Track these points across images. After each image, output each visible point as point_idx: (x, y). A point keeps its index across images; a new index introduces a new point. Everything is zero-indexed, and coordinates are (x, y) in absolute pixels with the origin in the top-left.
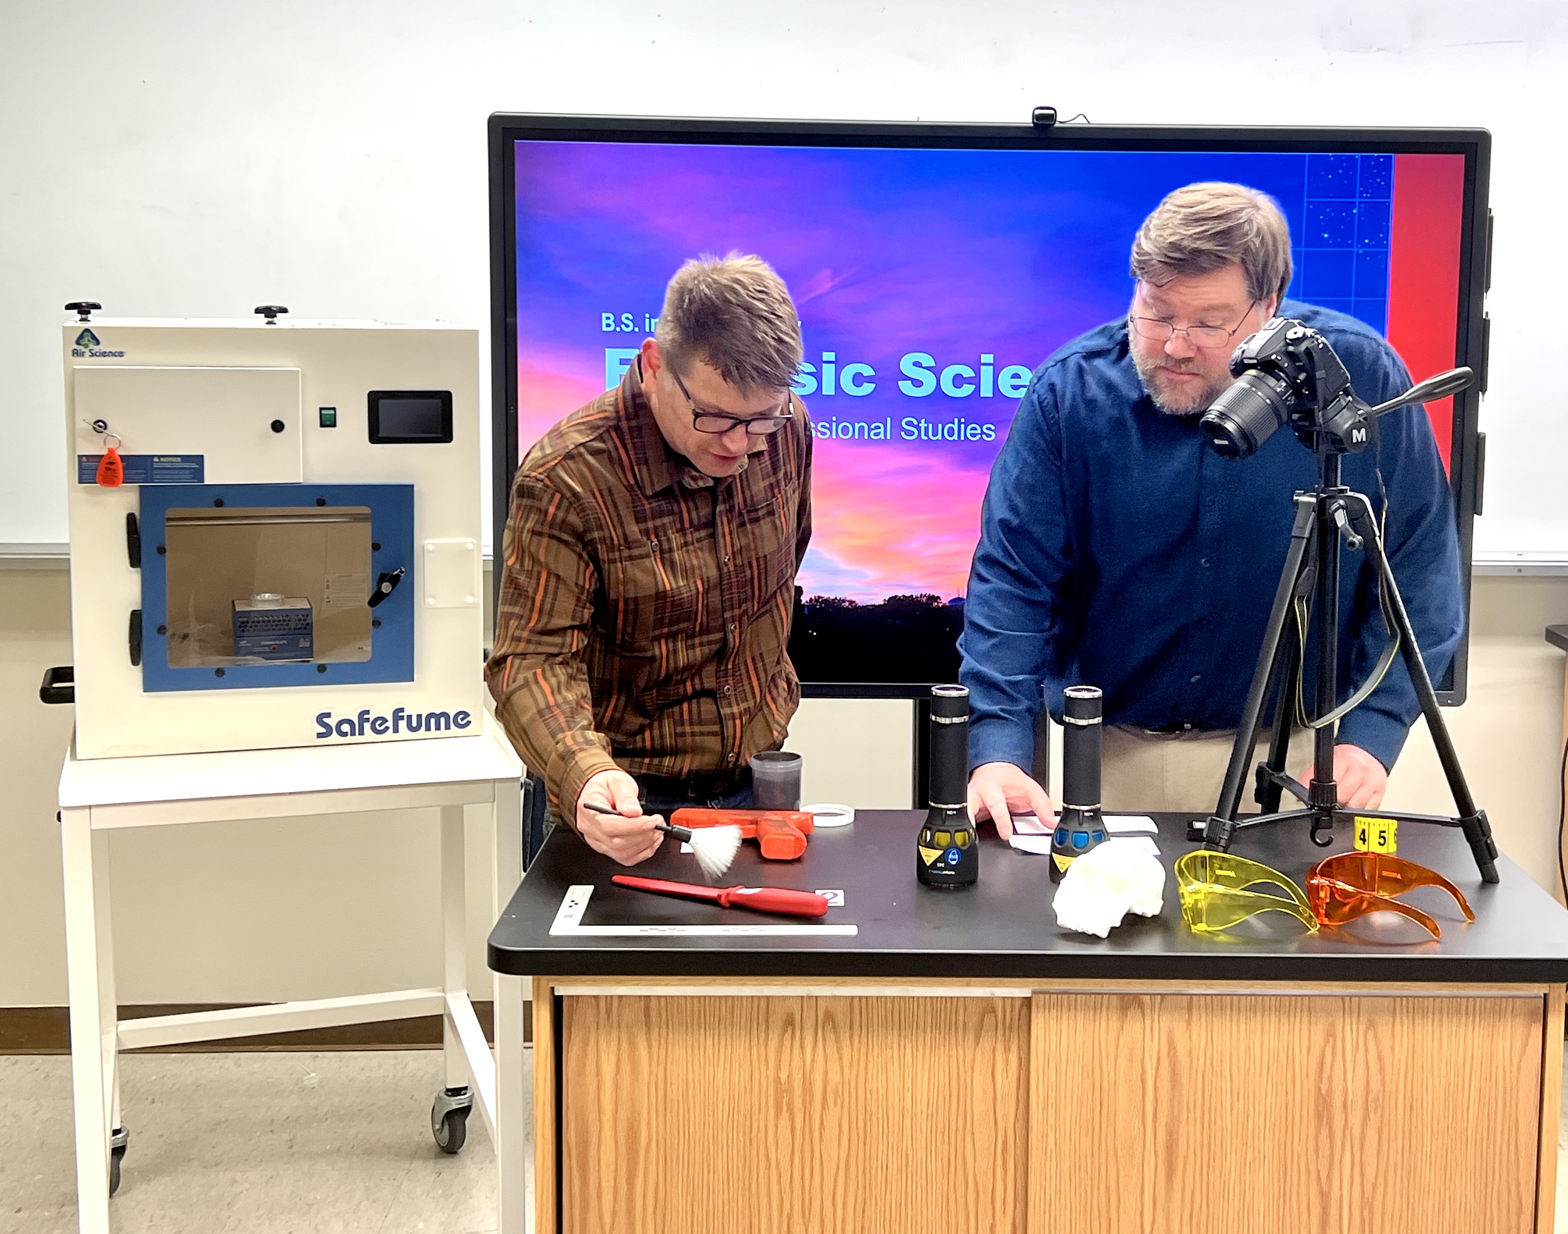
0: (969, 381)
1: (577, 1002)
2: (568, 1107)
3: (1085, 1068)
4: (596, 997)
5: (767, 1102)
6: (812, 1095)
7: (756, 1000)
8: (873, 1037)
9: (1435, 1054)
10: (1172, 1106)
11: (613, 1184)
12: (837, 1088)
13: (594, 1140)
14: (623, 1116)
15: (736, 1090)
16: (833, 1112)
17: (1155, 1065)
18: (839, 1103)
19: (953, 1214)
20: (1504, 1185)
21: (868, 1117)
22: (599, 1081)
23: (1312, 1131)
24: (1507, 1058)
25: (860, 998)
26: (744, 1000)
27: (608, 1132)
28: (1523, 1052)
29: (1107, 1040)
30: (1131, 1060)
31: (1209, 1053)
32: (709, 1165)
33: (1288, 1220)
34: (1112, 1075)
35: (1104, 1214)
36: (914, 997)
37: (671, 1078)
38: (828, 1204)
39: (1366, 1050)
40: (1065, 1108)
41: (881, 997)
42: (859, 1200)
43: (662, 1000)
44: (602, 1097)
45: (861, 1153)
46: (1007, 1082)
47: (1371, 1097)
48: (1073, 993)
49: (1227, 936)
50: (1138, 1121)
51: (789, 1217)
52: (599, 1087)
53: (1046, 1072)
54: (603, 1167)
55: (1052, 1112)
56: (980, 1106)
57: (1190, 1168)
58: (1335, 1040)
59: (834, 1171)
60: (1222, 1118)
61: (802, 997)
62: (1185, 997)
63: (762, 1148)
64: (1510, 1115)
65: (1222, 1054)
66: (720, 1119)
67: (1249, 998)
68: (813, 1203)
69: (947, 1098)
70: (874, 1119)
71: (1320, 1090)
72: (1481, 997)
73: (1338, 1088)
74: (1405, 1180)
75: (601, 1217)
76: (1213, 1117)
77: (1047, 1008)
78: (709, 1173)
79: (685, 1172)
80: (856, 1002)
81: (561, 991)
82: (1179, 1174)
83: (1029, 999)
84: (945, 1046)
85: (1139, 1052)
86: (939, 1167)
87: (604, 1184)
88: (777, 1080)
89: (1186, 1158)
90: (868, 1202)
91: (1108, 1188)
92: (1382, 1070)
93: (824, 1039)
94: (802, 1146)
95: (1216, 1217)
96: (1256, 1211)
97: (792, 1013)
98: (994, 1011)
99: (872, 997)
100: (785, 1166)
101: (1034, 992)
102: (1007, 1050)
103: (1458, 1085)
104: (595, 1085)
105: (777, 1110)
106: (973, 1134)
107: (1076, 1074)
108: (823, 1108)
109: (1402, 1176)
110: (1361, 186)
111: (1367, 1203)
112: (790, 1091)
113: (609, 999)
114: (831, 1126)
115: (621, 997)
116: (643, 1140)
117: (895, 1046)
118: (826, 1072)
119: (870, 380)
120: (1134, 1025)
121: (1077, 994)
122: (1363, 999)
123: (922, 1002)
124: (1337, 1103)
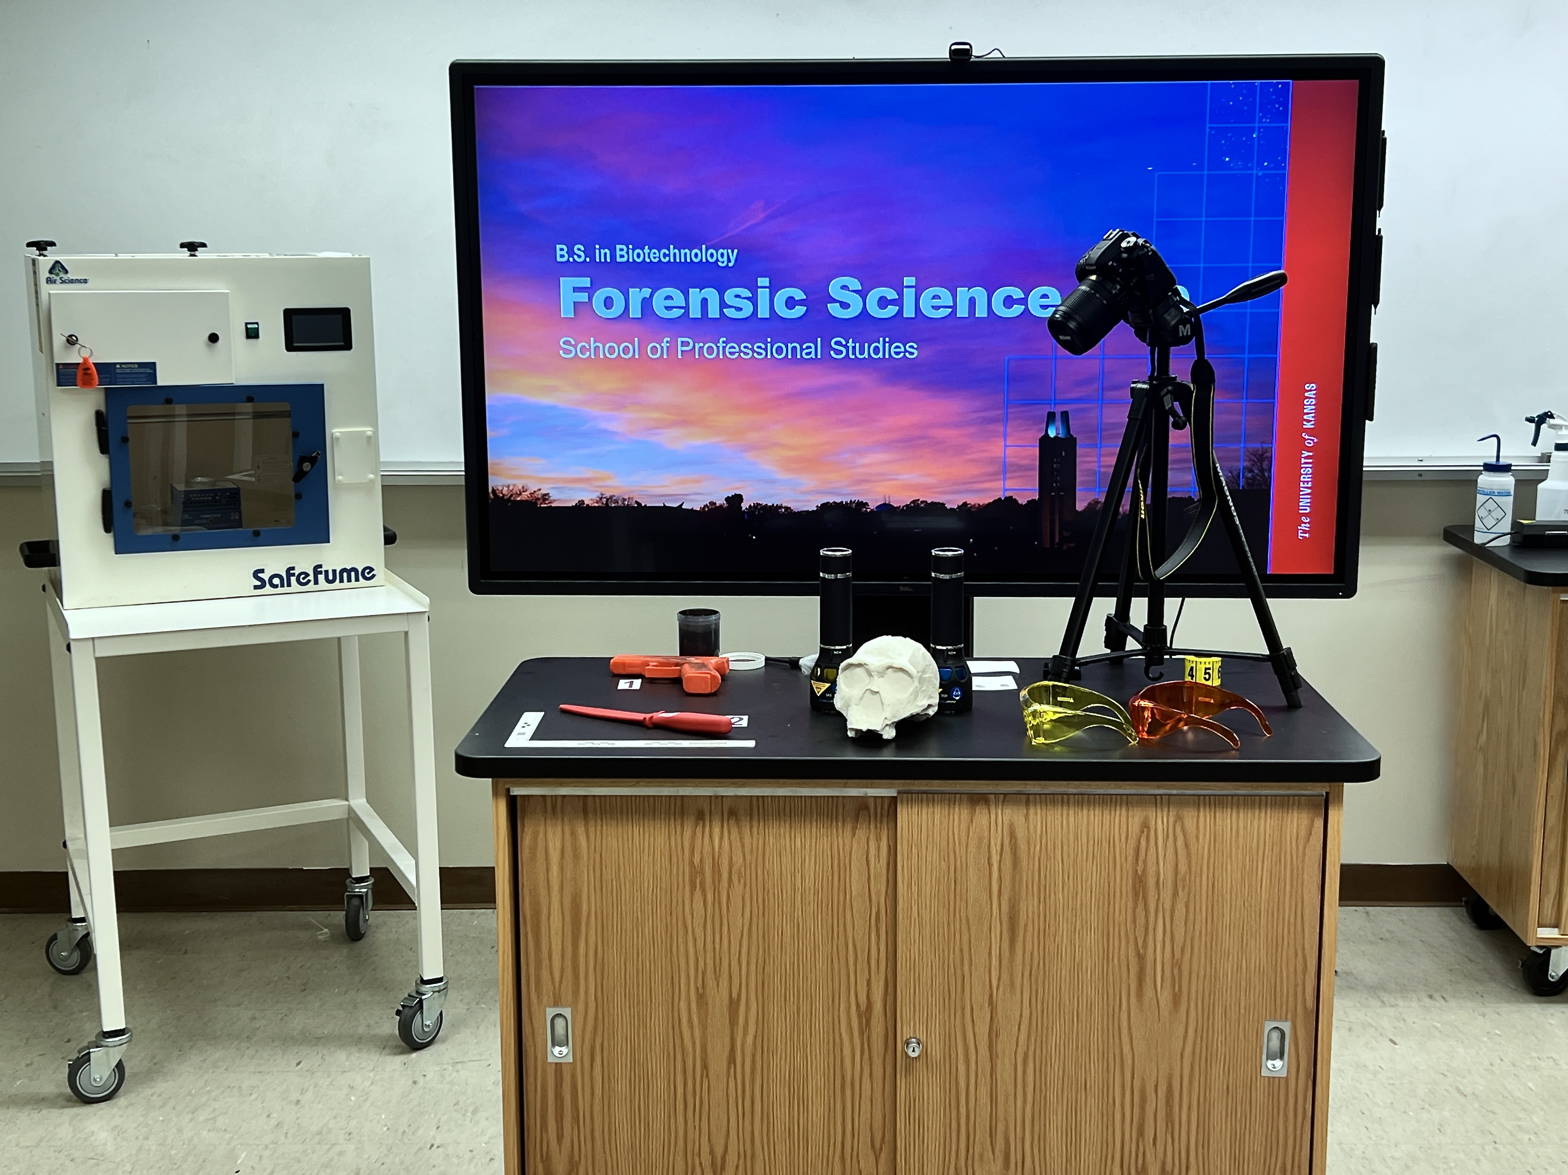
0: (893, 302)
1: (529, 800)
2: (523, 885)
3: (942, 853)
4: (544, 796)
5: (684, 881)
6: (720, 875)
7: (673, 799)
8: (769, 829)
9: (1233, 842)
10: (1014, 884)
11: (560, 947)
12: (740, 869)
13: (545, 912)
14: (568, 892)
15: (659, 872)
16: (738, 888)
17: (999, 850)
18: (742, 881)
19: (837, 971)
20: (1292, 950)
21: (766, 893)
22: (547, 864)
23: (1130, 904)
24: (1294, 845)
25: (758, 797)
26: (664, 798)
27: (555, 905)
28: (1308, 840)
29: (959, 831)
30: (979, 847)
31: (1044, 841)
32: (638, 931)
33: (1111, 976)
34: (964, 860)
35: (959, 972)
36: (801, 797)
37: (606, 862)
38: (734, 963)
39: (1175, 839)
40: (926, 885)
41: (775, 796)
42: (760, 960)
43: (597, 799)
44: (550, 878)
45: (761, 922)
46: (879, 866)
47: (1179, 876)
48: (930, 793)
49: (1061, 747)
50: (985, 897)
51: (704, 973)
52: (548, 870)
53: (909, 856)
54: (552, 933)
55: (915, 888)
56: (856, 885)
57: (1029, 934)
58: (1149, 831)
59: (739, 937)
60: (1055, 894)
61: (710, 796)
62: (1024, 796)
63: (680, 918)
64: (1297, 893)
65: (1054, 843)
66: (646, 894)
67: (1076, 796)
68: (723, 961)
69: (830, 878)
70: (771, 894)
71: (1137, 871)
72: (1272, 796)
73: (1151, 871)
74: (1209, 944)
75: (551, 973)
76: (1048, 894)
77: (910, 802)
78: (638, 937)
79: (619, 938)
80: (754, 800)
81: (516, 791)
82: (1020, 938)
83: (895, 798)
84: (827, 837)
85: (986, 841)
86: (825, 934)
87: (553, 947)
88: (692, 863)
89: (1026, 925)
90: (767, 962)
91: (961, 950)
92: (1189, 854)
93: (729, 832)
94: (713, 916)
95: (1051, 974)
96: (1084, 972)
97: (702, 810)
98: (866, 808)
99: (767, 796)
100: (699, 932)
101: (899, 792)
102: (878, 839)
103: (1252, 868)
104: (545, 868)
105: (692, 888)
106: (852, 906)
107: (934, 858)
108: (730, 886)
109: (1206, 943)
110: (1260, 112)
111: (1177, 964)
112: (702, 872)
113: (554, 798)
114: (737, 901)
115: (564, 796)
116: (584, 912)
117: (787, 835)
118: (731, 857)
119: (801, 303)
120: (982, 817)
121: (934, 794)
122: (1171, 797)
123: (808, 801)
124: (1151, 882)
